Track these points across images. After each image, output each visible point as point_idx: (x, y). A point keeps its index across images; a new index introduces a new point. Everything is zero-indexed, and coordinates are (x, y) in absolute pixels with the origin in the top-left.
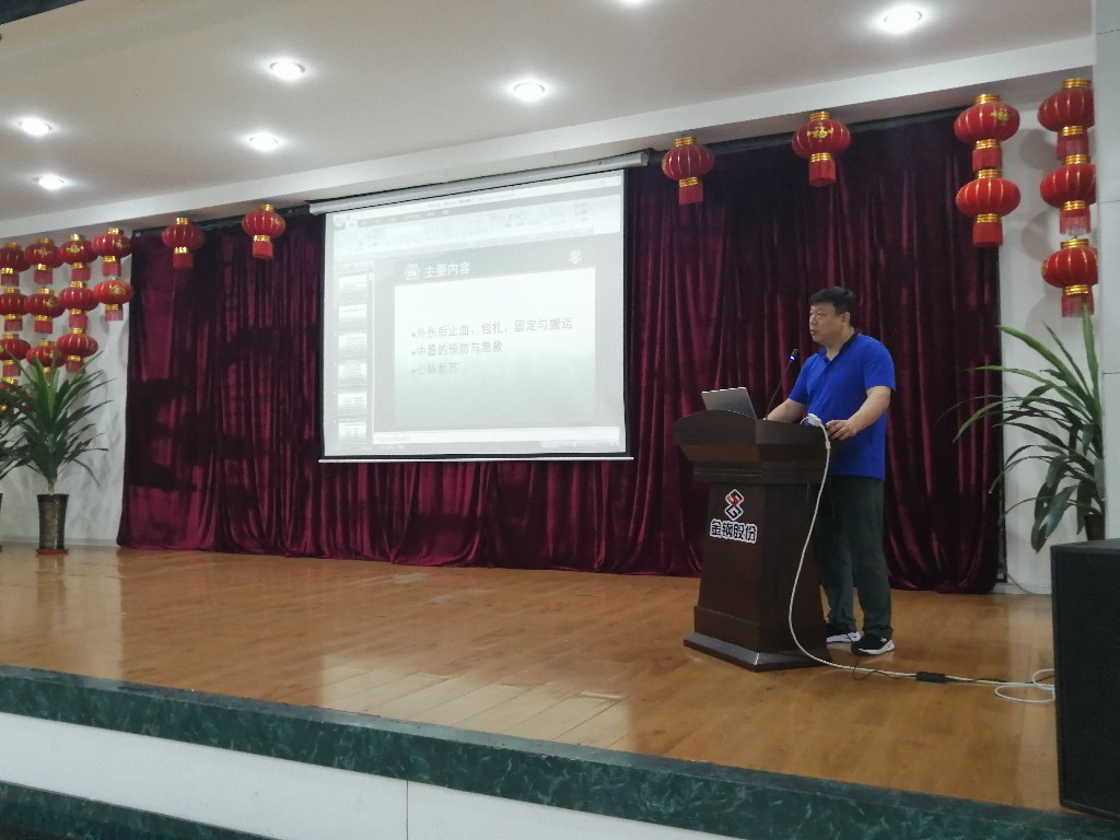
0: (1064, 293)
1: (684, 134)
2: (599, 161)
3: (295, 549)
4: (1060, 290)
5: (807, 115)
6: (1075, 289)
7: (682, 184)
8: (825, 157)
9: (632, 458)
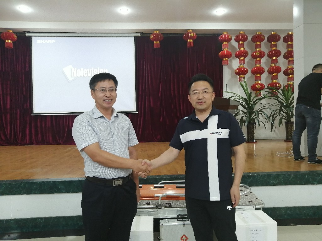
0: (239, 77)
1: (157, 30)
2: (128, 33)
3: (22, 143)
5: (187, 30)
6: (242, 76)
7: (155, 43)
8: (191, 41)
9: (138, 113)
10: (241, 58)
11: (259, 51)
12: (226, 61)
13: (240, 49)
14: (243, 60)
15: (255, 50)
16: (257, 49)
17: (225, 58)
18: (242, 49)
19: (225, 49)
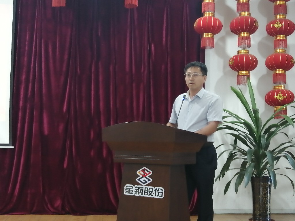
0: (239, 74)
4: (237, 73)
6: (244, 73)
9: (13, 147)
10: (242, 35)
11: (281, 21)
12: (209, 38)
13: (240, 15)
14: (248, 38)
15: (273, 18)
16: (278, 17)
17: (208, 32)
18: (245, 14)
19: (207, 14)
